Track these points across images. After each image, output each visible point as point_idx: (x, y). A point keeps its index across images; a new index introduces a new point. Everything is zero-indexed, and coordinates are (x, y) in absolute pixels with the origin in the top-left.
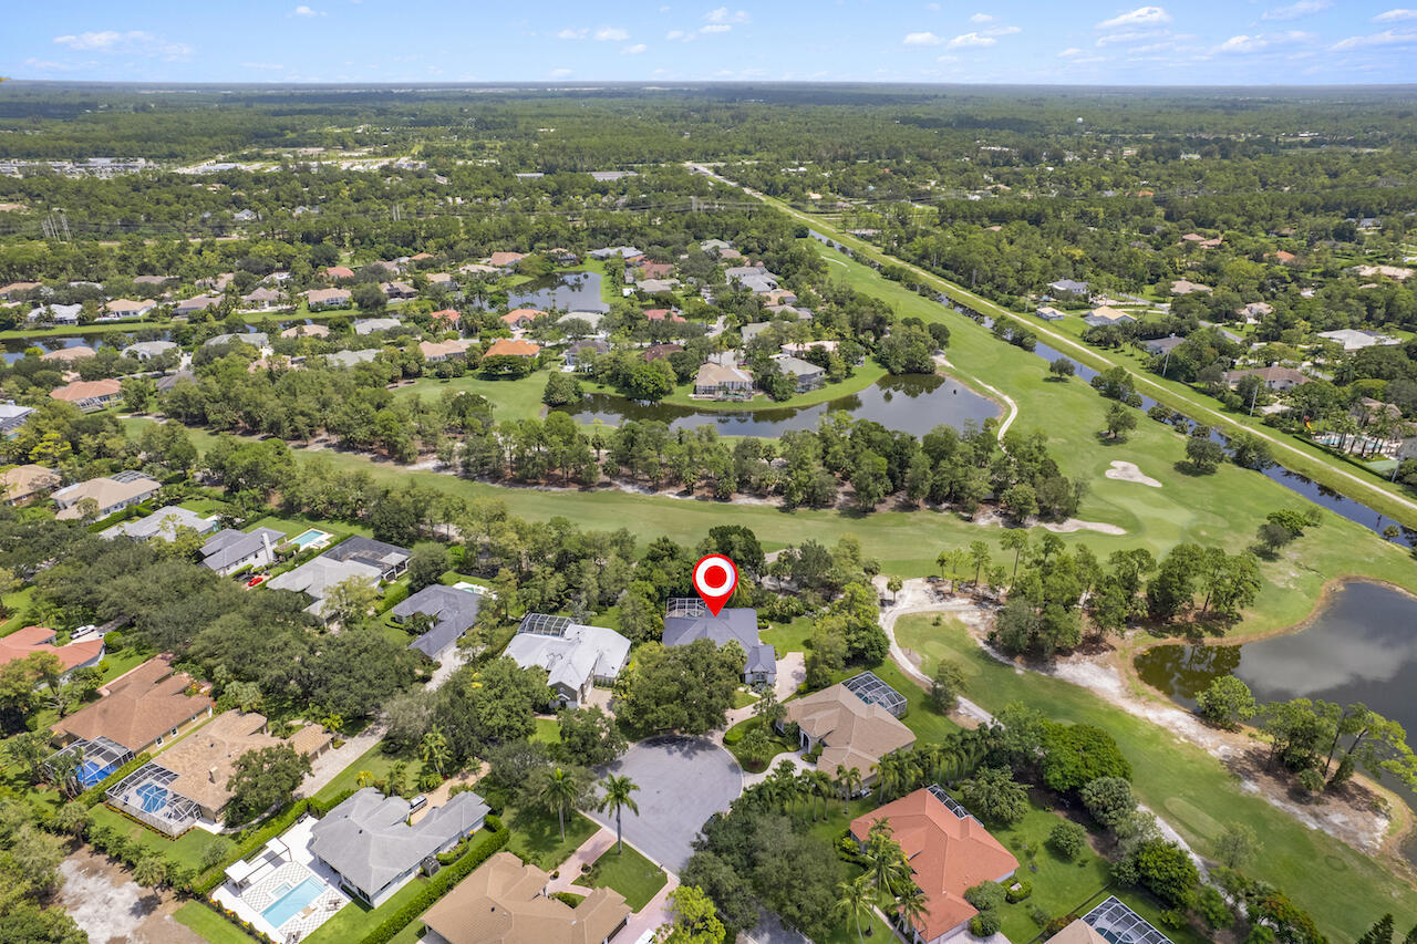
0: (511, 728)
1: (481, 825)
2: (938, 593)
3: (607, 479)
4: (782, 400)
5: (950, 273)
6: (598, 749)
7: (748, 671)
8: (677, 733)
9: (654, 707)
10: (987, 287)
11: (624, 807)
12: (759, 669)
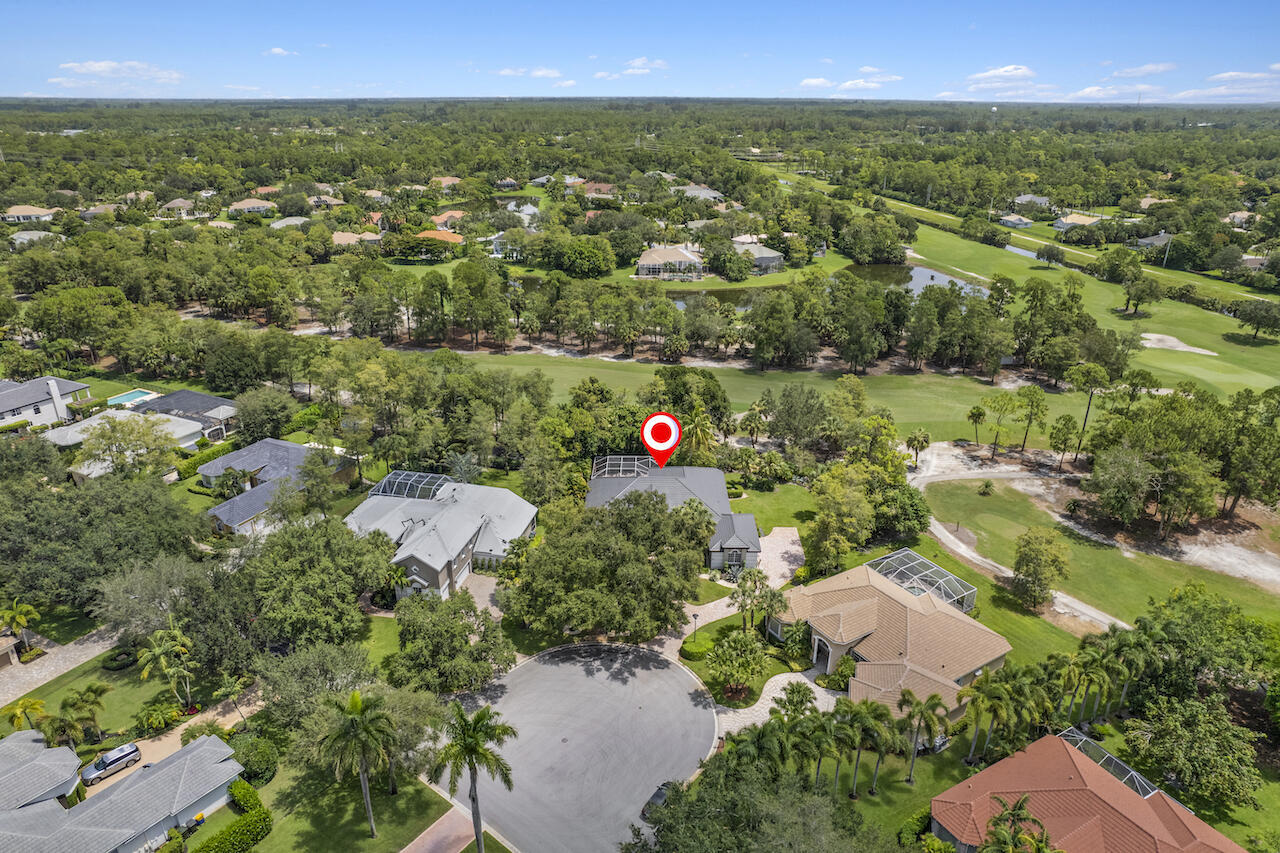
0: (315, 624)
1: (222, 801)
2: (974, 458)
3: (527, 343)
4: (737, 280)
5: (901, 195)
6: (462, 662)
7: (715, 547)
8: (603, 640)
9: (561, 593)
10: (943, 202)
11: (483, 771)
12: (733, 543)
